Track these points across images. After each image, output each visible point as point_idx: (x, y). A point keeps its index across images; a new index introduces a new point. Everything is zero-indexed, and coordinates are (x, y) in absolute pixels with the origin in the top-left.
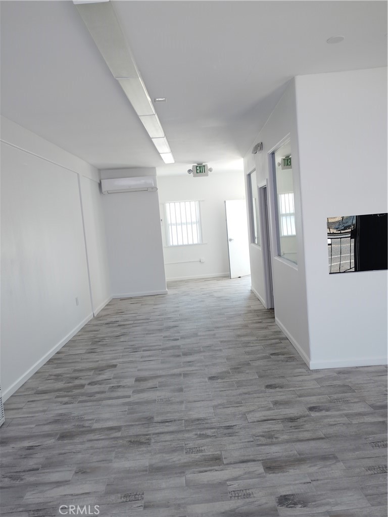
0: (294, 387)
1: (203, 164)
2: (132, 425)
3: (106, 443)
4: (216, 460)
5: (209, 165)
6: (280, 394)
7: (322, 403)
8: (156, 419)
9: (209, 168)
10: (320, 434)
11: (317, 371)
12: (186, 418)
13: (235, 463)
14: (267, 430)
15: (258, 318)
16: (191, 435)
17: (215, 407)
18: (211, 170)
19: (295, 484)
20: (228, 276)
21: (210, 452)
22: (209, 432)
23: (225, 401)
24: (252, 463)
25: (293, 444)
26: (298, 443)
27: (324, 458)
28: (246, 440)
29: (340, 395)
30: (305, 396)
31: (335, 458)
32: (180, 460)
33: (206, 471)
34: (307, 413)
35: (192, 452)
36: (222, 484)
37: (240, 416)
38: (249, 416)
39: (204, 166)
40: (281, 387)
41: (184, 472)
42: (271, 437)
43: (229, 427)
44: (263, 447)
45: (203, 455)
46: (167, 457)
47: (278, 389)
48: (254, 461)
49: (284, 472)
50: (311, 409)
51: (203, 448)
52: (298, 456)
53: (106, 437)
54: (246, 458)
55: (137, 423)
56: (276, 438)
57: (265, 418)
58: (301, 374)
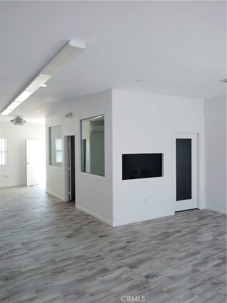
0: (113, 235)
1: (21, 118)
2: (46, 266)
3: (39, 276)
4: (105, 270)
5: (24, 119)
6: (110, 239)
7: (130, 239)
8: (57, 260)
9: (24, 120)
10: (140, 250)
11: (116, 227)
12: (73, 257)
13: (115, 269)
14: (117, 254)
15: (65, 206)
16: (83, 263)
17: (83, 249)
18: (25, 122)
19: (147, 271)
20: (25, 185)
21: (99, 268)
22: (91, 260)
23: (86, 246)
24: (123, 267)
25: (133, 257)
26: (134, 256)
27: (149, 259)
28: (112, 260)
29: (135, 235)
30: (120, 238)
31: (153, 258)
32: (88, 274)
33: (105, 275)
34: (127, 244)
35: (91, 270)
36: (117, 278)
37: (99, 251)
38: (103, 250)
39: (21, 119)
40: (107, 236)
41: (95, 278)
42: (121, 256)
43: (98, 256)
44: (121, 261)
45: (97, 270)
46: (80, 274)
47: (106, 237)
48: (123, 266)
49: (139, 267)
50: (128, 242)
51: (95, 267)
52: (139, 261)
53: (36, 273)
54: (118, 266)
55: (48, 264)
56: (124, 256)
57: (111, 250)
58: (110, 229)
